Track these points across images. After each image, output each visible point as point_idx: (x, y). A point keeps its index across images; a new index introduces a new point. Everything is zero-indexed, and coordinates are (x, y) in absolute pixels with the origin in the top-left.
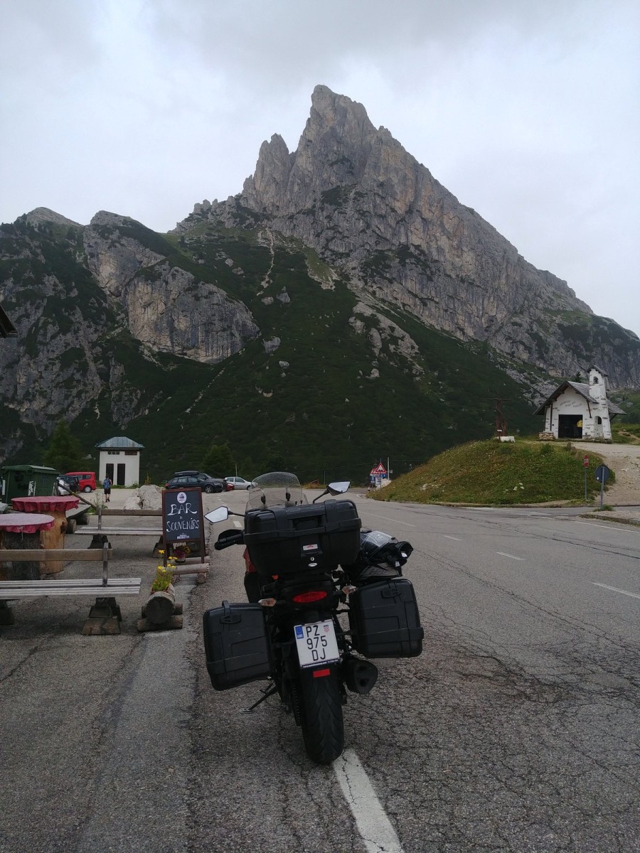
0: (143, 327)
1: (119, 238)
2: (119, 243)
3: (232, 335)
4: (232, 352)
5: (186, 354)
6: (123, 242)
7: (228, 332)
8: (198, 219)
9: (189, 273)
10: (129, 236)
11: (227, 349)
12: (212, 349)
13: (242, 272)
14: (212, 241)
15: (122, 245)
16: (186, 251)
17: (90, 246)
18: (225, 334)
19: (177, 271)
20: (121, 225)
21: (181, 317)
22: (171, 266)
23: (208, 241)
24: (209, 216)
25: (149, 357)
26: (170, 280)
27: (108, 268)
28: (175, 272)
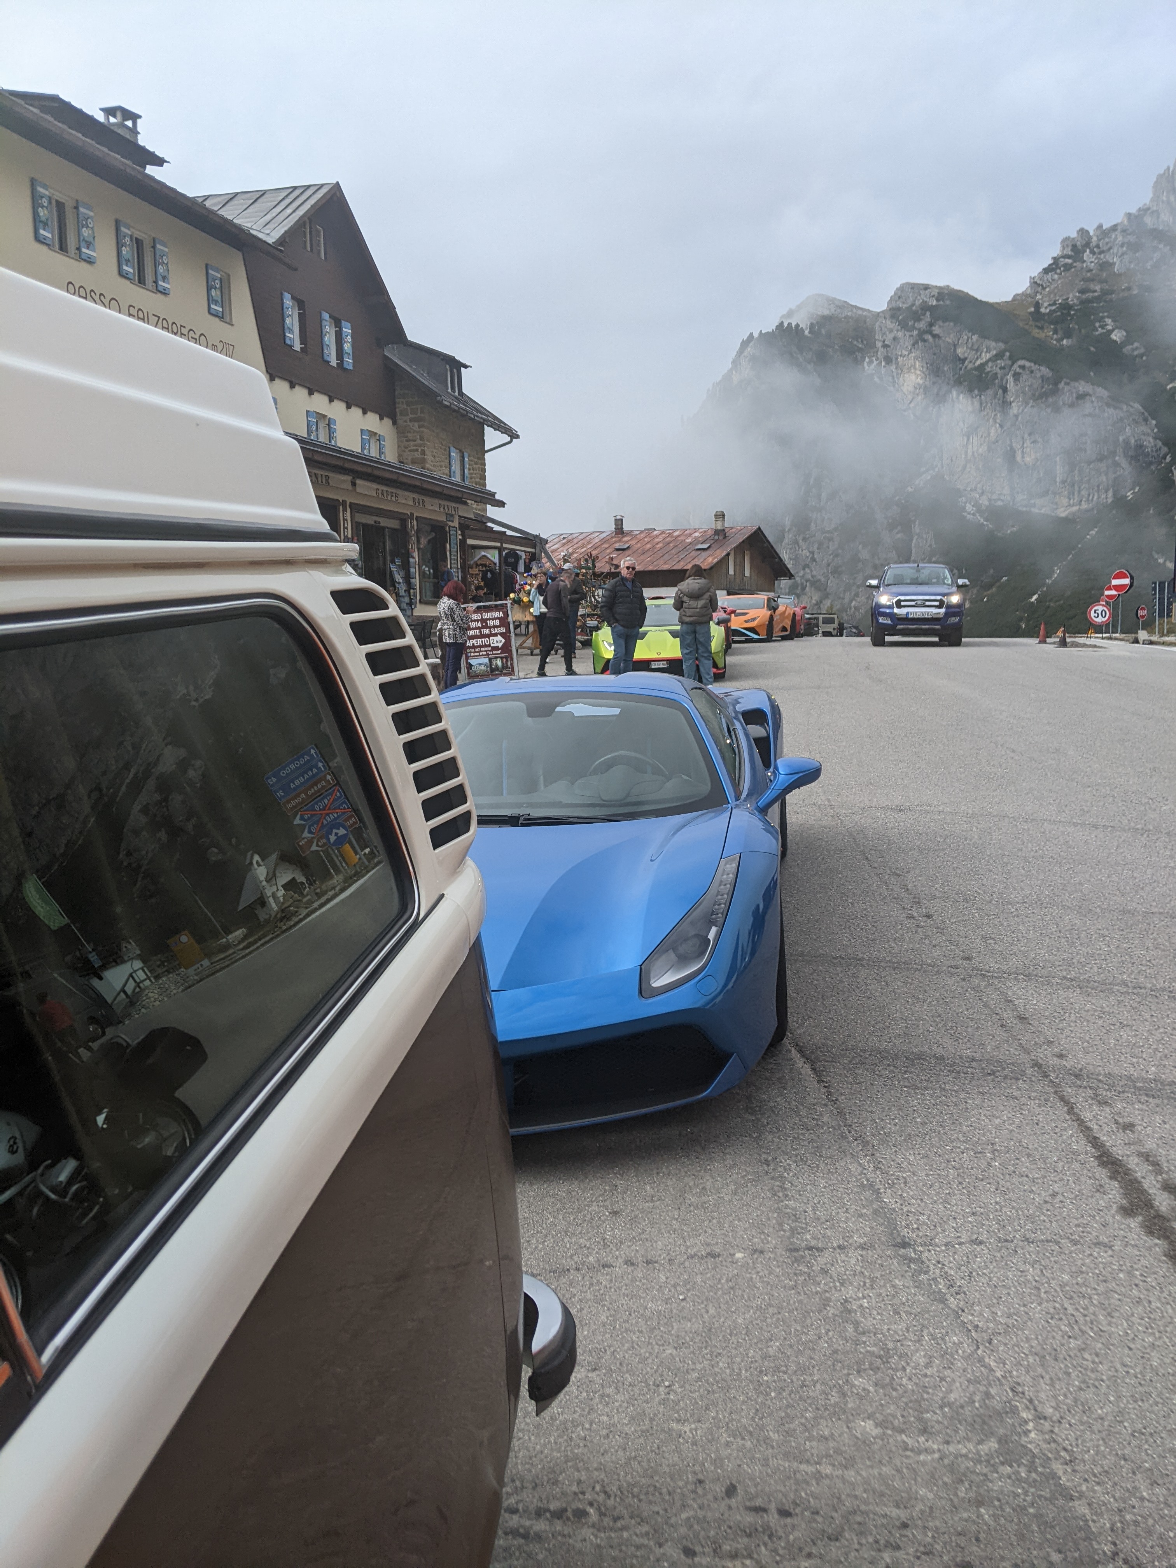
0: (965, 467)
1: (931, 325)
2: (930, 332)
3: (1116, 465)
4: (1115, 494)
5: (1034, 505)
6: (936, 330)
7: (1110, 461)
8: (1065, 265)
9: (1043, 368)
10: (945, 320)
11: (1107, 491)
12: (1079, 492)
13: (1142, 350)
14: (1089, 301)
15: (935, 336)
16: (1041, 328)
17: (885, 346)
18: (1102, 466)
19: (1023, 367)
20: (935, 303)
21: (1028, 443)
22: (1013, 360)
23: (1082, 302)
24: (1087, 255)
25: (974, 515)
26: (1011, 385)
27: (913, 377)
28: (1018, 370)
